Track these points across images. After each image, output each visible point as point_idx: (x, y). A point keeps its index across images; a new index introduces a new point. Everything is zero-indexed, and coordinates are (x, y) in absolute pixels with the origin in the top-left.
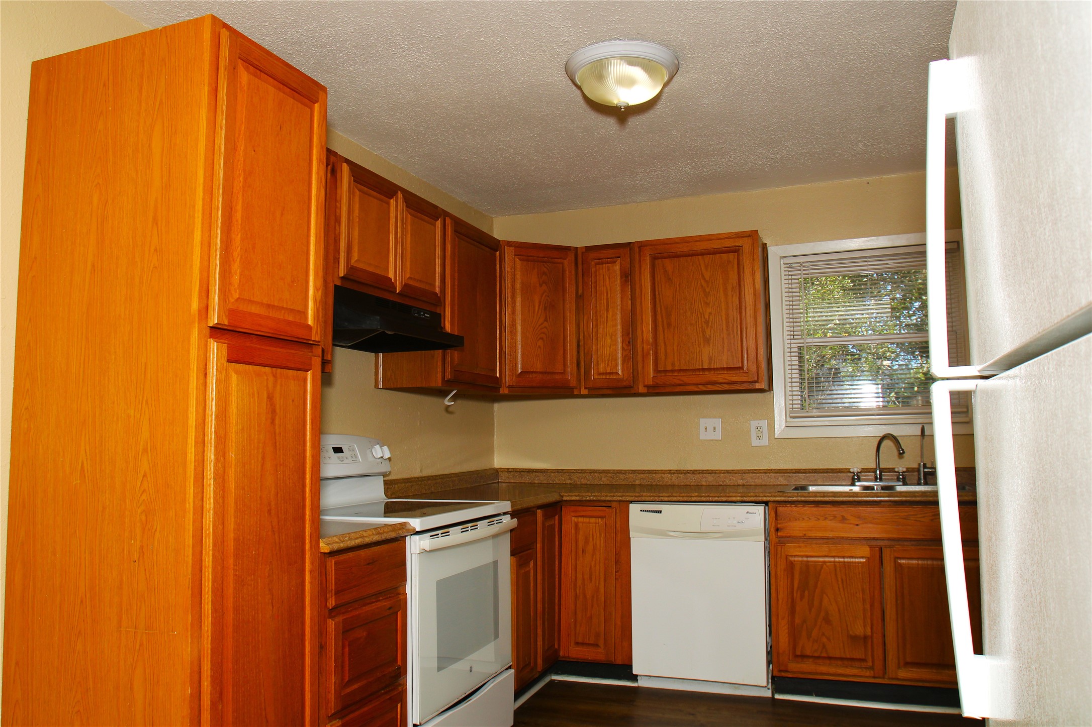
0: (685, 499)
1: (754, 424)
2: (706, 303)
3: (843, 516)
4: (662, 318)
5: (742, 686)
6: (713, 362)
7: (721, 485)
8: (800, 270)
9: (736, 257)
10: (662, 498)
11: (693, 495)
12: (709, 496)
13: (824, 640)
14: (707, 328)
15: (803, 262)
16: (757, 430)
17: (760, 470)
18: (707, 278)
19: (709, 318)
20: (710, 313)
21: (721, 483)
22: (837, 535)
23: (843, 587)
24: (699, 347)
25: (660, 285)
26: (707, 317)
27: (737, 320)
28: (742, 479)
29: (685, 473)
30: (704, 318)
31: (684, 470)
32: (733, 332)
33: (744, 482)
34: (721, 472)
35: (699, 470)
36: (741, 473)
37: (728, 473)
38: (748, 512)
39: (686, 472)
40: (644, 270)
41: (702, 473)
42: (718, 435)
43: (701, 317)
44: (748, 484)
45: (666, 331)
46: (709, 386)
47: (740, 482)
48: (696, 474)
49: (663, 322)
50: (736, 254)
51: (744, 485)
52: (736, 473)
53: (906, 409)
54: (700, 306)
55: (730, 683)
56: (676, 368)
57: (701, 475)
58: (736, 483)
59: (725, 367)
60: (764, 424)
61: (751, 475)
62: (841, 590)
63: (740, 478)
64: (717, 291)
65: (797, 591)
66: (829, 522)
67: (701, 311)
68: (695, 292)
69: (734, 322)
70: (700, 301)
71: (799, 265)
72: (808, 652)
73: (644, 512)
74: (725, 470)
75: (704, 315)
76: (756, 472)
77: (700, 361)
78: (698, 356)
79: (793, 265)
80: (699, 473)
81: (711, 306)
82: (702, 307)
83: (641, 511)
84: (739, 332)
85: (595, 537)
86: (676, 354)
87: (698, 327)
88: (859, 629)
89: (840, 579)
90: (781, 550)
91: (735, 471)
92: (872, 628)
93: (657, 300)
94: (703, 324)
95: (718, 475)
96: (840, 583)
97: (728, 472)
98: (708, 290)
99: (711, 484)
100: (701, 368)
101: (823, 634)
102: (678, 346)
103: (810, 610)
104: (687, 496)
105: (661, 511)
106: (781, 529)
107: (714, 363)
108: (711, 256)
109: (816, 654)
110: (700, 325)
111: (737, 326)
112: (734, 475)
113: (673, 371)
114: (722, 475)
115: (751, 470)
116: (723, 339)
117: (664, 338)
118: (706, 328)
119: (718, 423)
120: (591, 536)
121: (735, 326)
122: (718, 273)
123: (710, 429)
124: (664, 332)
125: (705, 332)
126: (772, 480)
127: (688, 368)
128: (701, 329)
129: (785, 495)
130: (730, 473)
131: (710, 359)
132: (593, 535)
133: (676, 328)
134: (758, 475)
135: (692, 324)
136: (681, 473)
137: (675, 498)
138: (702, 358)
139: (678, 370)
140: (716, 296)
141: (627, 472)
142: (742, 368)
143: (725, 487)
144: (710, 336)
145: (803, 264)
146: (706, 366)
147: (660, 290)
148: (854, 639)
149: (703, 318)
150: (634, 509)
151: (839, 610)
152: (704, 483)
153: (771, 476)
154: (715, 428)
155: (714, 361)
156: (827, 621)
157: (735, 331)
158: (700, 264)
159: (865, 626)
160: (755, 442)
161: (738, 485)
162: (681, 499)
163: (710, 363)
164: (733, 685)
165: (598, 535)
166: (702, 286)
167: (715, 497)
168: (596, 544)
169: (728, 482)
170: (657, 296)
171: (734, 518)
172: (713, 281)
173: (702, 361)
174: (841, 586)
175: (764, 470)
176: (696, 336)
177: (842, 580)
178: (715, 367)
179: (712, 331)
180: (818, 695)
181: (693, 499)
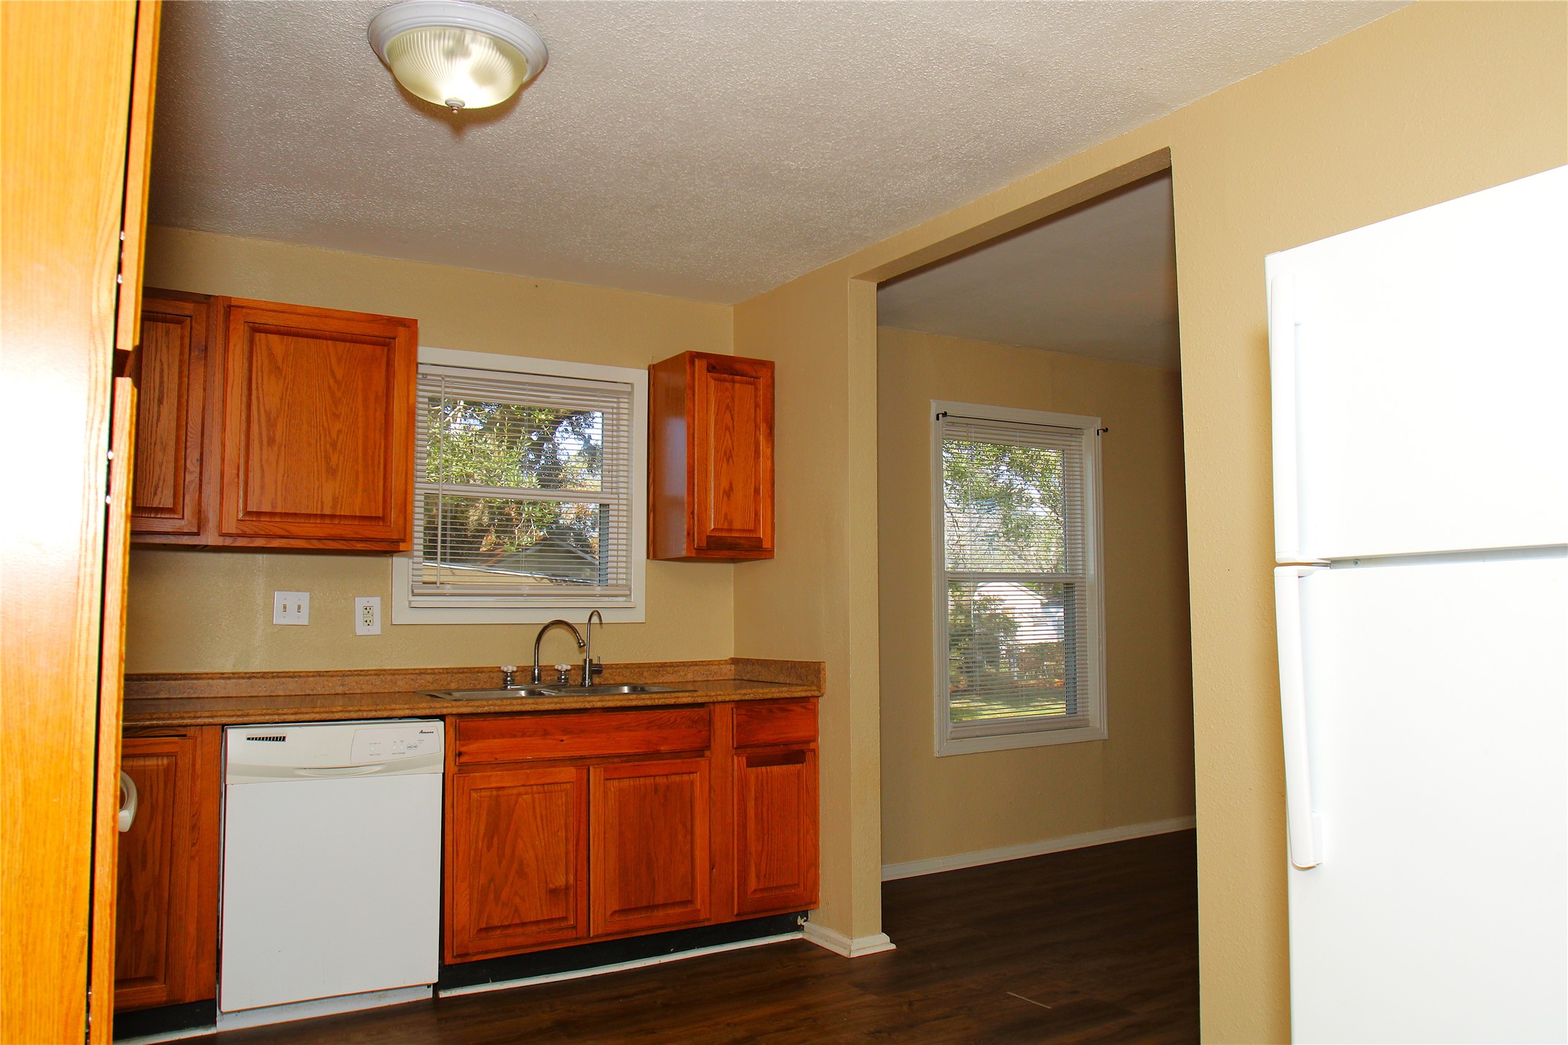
0: (324, 716)
1: (360, 602)
2: (334, 414)
3: (545, 730)
4: (260, 426)
5: (390, 992)
6: (339, 506)
7: (309, 695)
8: (440, 386)
9: (386, 352)
10: (286, 717)
11: (335, 710)
12: (359, 710)
13: (517, 900)
14: (333, 453)
15: (446, 376)
16: (366, 612)
17: (368, 671)
18: (339, 376)
19: (338, 437)
20: (340, 431)
21: (308, 692)
22: (537, 757)
23: (543, 825)
24: (318, 480)
25: (260, 374)
26: (334, 435)
27: (380, 446)
28: (342, 685)
29: (249, 678)
30: (330, 436)
31: (246, 673)
32: (373, 464)
33: (346, 689)
34: (308, 674)
35: (273, 673)
36: (340, 676)
37: (320, 676)
38: (422, 732)
39: (251, 676)
40: (235, 346)
41: (278, 677)
42: (303, 619)
43: (326, 436)
44: (351, 692)
45: (265, 448)
46: (328, 542)
47: (340, 690)
48: (268, 678)
49: (261, 434)
50: (386, 348)
51: (345, 694)
52: (332, 676)
53: (569, 590)
54: (324, 417)
55: (373, 992)
56: (278, 510)
57: (276, 680)
58: (333, 692)
59: (357, 515)
60: (375, 602)
61: (356, 678)
62: (540, 829)
63: (340, 683)
64: (353, 399)
65: (484, 838)
66: (528, 739)
67: (325, 424)
68: (317, 394)
69: (375, 449)
70: (326, 410)
71: (440, 378)
72: (496, 922)
73: (254, 742)
74: (314, 672)
75: (329, 433)
76: (362, 673)
77: (320, 502)
78: (316, 495)
79: (429, 377)
80: (273, 677)
81: (341, 419)
82: (327, 420)
83: (249, 739)
84: (382, 466)
85: (155, 790)
86: (279, 488)
87: (318, 450)
88: (560, 881)
89: (538, 815)
90: (464, 783)
91: (330, 673)
92: (576, 875)
93: (254, 397)
94: (328, 446)
95: (304, 680)
96: (539, 820)
97: (319, 674)
98: (338, 395)
99: (293, 694)
100: (319, 513)
101: (516, 893)
102: (283, 476)
103: (500, 862)
104: (326, 712)
105: (284, 738)
106: (465, 753)
107: (341, 508)
108: (348, 344)
109: (506, 923)
110: (322, 447)
111: (379, 456)
112: (329, 678)
113: (272, 514)
114: (312, 679)
115: (355, 671)
116: (357, 472)
117: (261, 459)
118: (331, 453)
119: (304, 598)
120: (148, 788)
121: (376, 457)
122: (356, 373)
123: (292, 607)
124: (261, 449)
125: (330, 459)
126: (386, 686)
127: (298, 512)
128: (323, 453)
129: (471, 704)
130: (324, 676)
131: (335, 500)
132: (151, 786)
133: (283, 448)
134: (367, 678)
135: (310, 445)
136: (243, 678)
137: (308, 716)
138: (322, 498)
139: (281, 513)
140: (350, 406)
141: (143, 677)
142: (382, 519)
143: (315, 697)
144: (337, 465)
145: (446, 379)
146: (327, 511)
147: (260, 381)
148: (553, 892)
149: (328, 438)
150: (236, 737)
151: (536, 857)
152: (281, 693)
153: (386, 679)
154: (299, 607)
155: (342, 505)
156: (521, 873)
157: (376, 462)
158: (329, 353)
159: (567, 873)
160: (361, 629)
161: (336, 694)
162: (317, 717)
163: (334, 507)
164: (377, 993)
165: (162, 785)
166: (330, 387)
167: (371, 711)
168: (157, 802)
169: (320, 690)
170: (254, 392)
171: (402, 741)
172: (348, 383)
173: (322, 502)
174: (539, 824)
175: (374, 670)
176: (315, 464)
177: (541, 816)
178: (342, 514)
179: (342, 458)
180: (496, 979)
181: (337, 716)
